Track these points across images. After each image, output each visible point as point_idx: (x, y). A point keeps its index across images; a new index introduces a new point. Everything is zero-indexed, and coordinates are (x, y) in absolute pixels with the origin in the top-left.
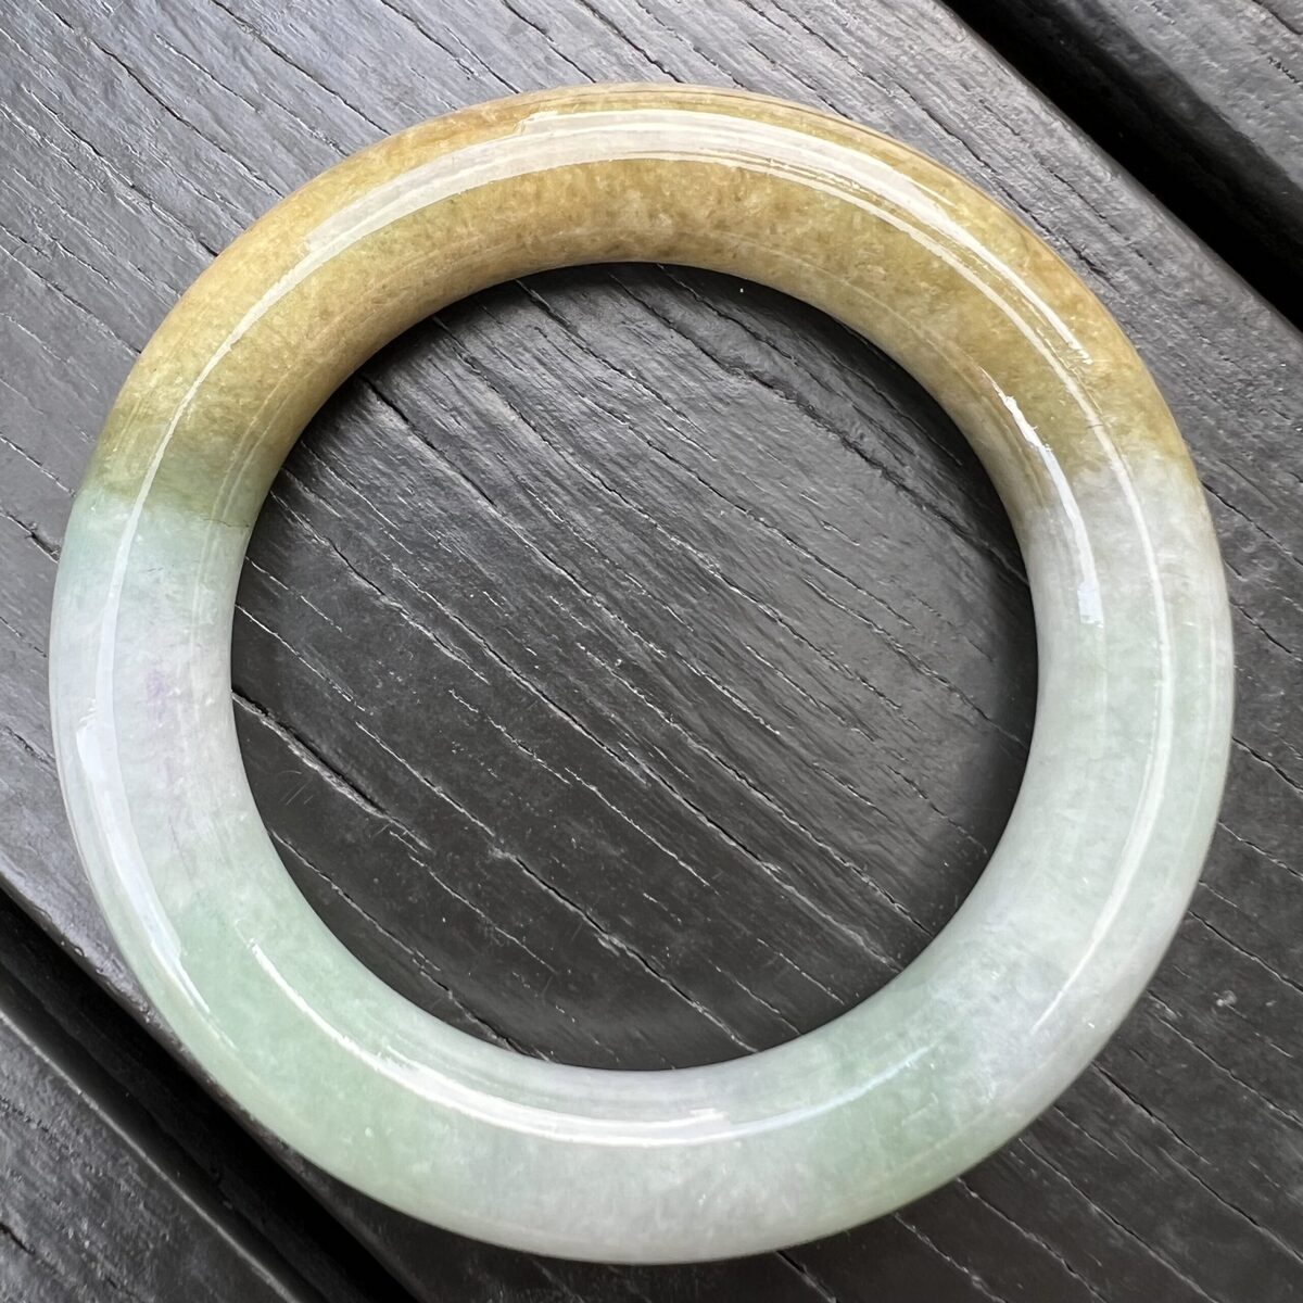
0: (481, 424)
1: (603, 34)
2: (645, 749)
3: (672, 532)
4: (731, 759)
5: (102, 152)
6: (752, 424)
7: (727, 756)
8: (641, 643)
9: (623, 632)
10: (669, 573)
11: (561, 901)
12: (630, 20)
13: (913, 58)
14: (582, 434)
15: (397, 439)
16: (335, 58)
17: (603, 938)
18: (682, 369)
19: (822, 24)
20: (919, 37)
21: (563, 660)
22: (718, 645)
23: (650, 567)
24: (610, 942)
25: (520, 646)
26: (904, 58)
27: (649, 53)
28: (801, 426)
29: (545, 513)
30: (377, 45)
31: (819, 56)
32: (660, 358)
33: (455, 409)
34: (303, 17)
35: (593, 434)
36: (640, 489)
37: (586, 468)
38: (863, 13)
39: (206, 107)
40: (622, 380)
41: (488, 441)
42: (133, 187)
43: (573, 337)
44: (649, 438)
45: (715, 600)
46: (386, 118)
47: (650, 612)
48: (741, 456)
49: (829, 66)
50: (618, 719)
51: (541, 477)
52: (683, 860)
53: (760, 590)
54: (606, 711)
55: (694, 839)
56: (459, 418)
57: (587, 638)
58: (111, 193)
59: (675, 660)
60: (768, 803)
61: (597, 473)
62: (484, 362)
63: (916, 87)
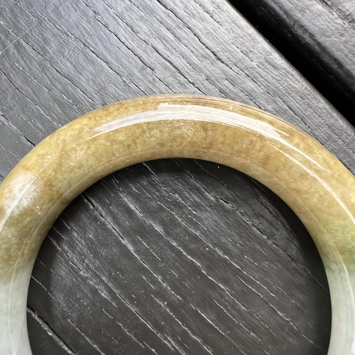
1: (174, 72)
2: (173, 337)
4: (205, 342)
8: (174, 296)
9: (168, 291)
12: (184, 68)
13: (284, 87)
16: (78, 74)
19: (252, 73)
20: (287, 80)
21: (145, 300)
23: (180, 267)
25: (130, 294)
26: (281, 87)
27: (190, 80)
30: (93, 71)
31: (251, 85)
34: (68, 60)
37: (158, 228)
38: (267, 70)
39: (32, 89)
42: (2, 115)
45: (203, 281)
46: (95, 97)
47: (179, 285)
49: (254, 89)
50: (164, 325)
54: (160, 321)
57: (154, 292)
59: (186, 302)
61: (162, 231)
63: (285, 98)
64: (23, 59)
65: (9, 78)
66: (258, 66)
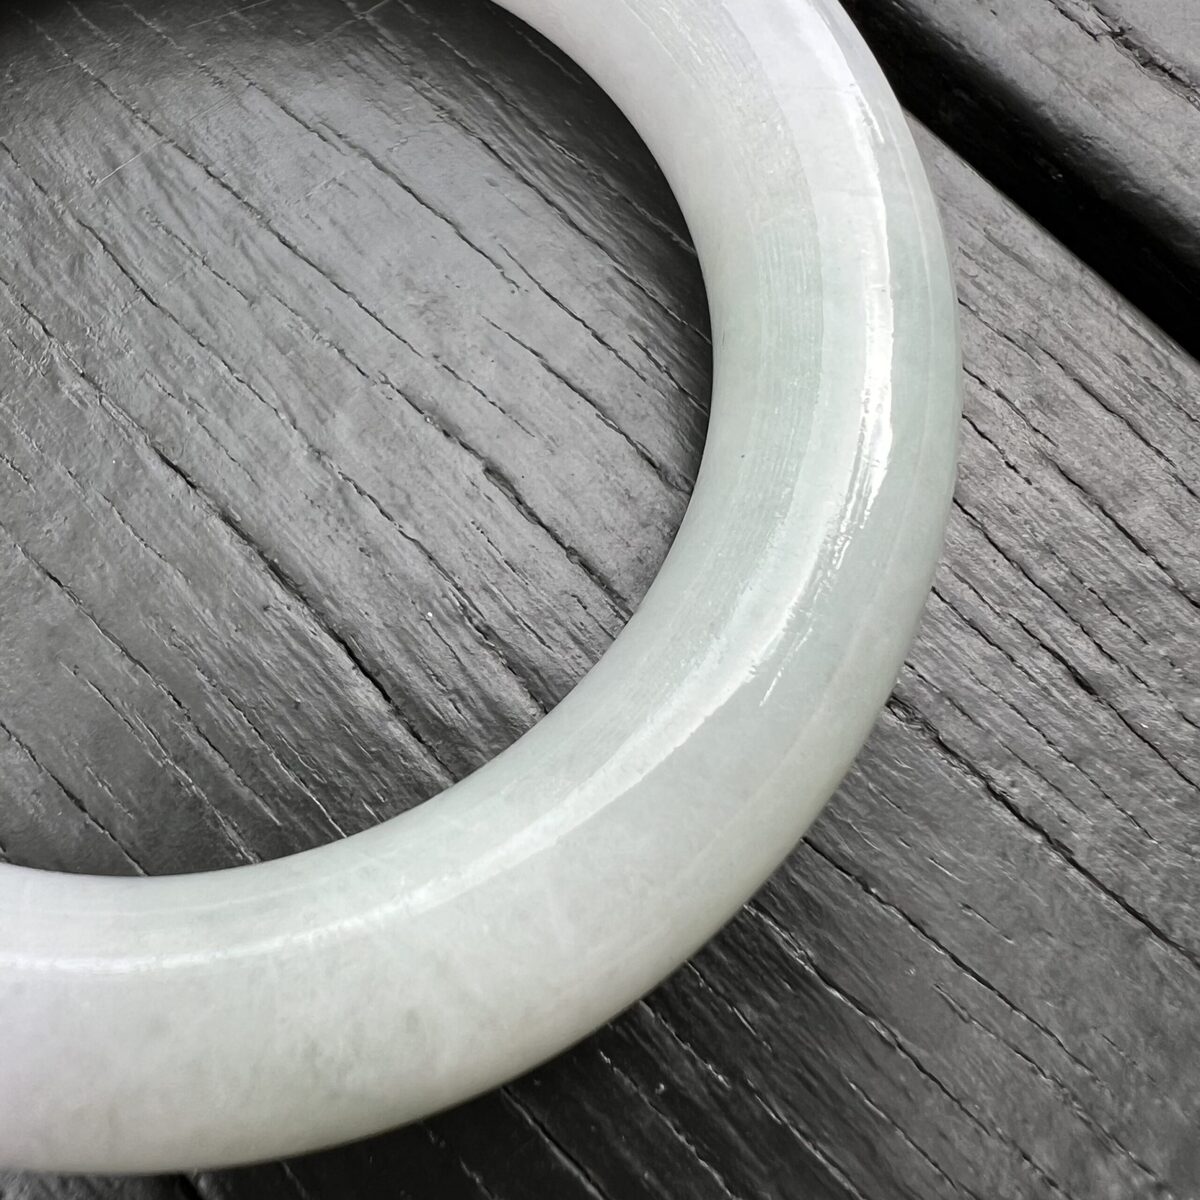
64: (170, 199)
65: (120, 258)
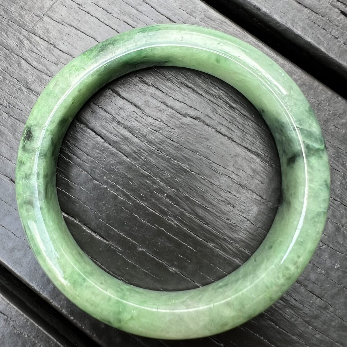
0: (122, 138)
2: (175, 217)
3: (175, 159)
4: (197, 217)
5: (19, 80)
6: (192, 129)
7: (197, 216)
8: (170, 190)
9: (165, 187)
10: (175, 170)
11: (158, 260)
14: (149, 137)
15: (102, 144)
16: (75, 50)
17: (170, 269)
18: (172, 118)
20: (222, 27)
21: (151, 196)
22: (190, 187)
23: (170, 169)
24: (172, 269)
25: (139, 194)
28: (205, 128)
29: (141, 159)
32: (166, 115)
33: (115, 135)
34: (66, 41)
35: (151, 137)
36: (165, 149)
37: (150, 146)
38: (207, 23)
40: (157, 122)
41: (125, 142)
42: (28, 88)
43: (144, 113)
44: (166, 136)
45: (188, 176)
47: (172, 181)
48: (190, 138)
50: (167, 210)
51: (139, 149)
52: (189, 245)
53: (200, 172)
54: (164, 208)
55: (191, 239)
56: (117, 137)
57: (156, 190)
58: (22, 91)
59: (180, 193)
60: (208, 227)
61: (154, 147)
62: (122, 122)
66: (201, 21)
